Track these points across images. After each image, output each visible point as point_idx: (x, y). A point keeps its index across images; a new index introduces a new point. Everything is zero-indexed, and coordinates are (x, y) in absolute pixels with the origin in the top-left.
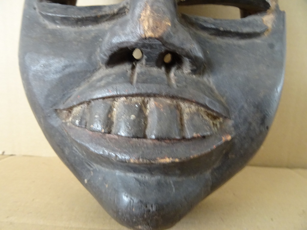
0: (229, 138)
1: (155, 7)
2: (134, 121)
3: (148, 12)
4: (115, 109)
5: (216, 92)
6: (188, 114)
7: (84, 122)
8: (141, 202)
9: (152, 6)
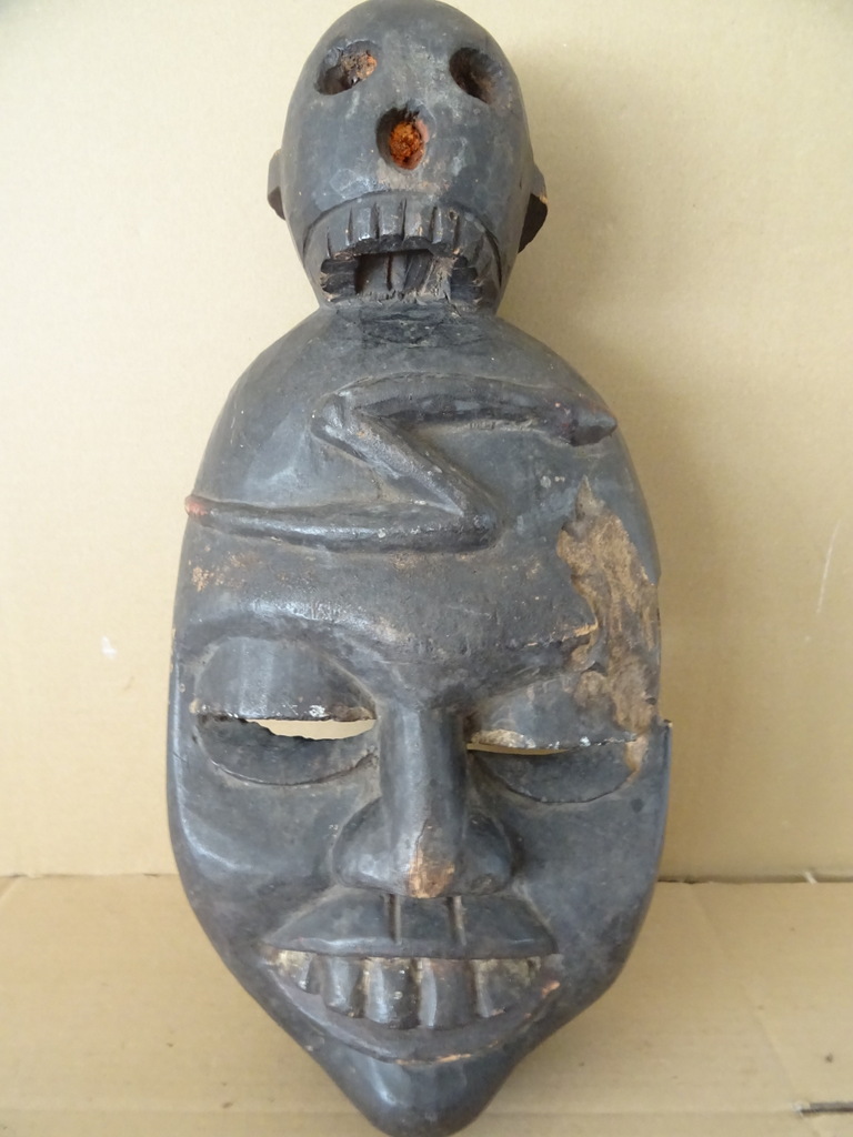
0: (555, 985)
1: (431, 850)
2: (401, 1001)
3: (420, 862)
4: (367, 973)
5: (534, 908)
6: (484, 973)
7: (314, 983)
8: (414, 1109)
9: (425, 850)
